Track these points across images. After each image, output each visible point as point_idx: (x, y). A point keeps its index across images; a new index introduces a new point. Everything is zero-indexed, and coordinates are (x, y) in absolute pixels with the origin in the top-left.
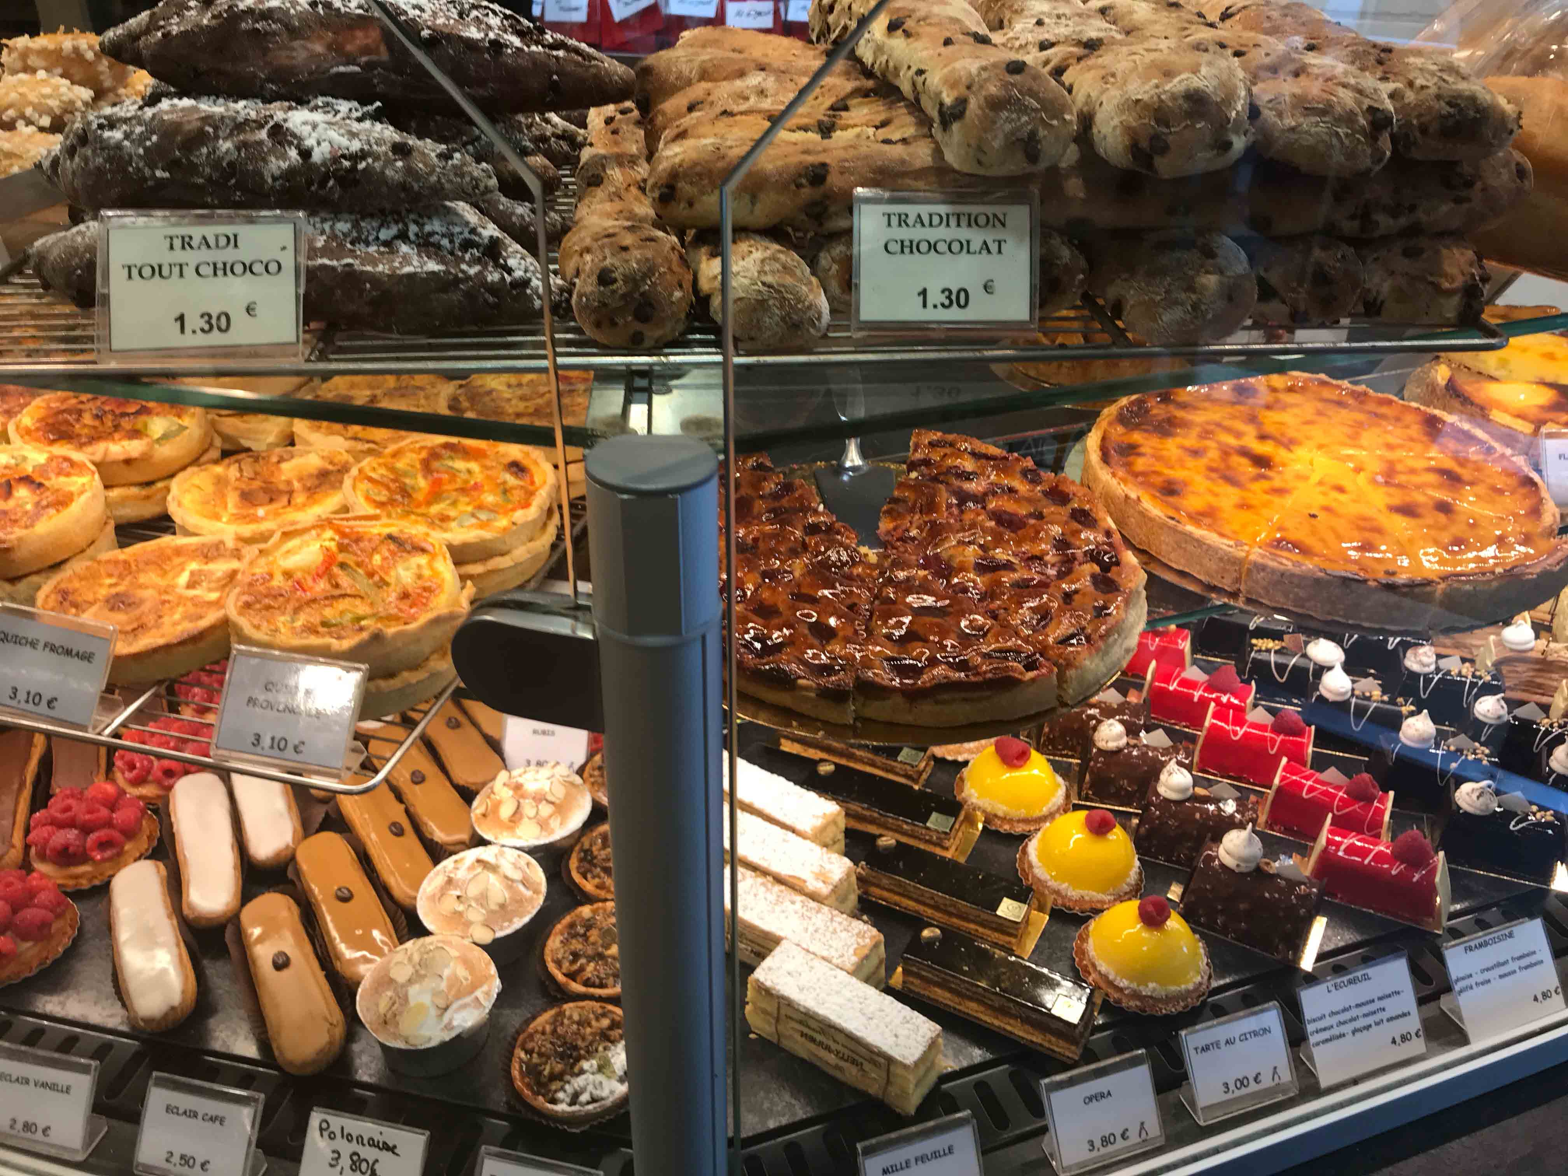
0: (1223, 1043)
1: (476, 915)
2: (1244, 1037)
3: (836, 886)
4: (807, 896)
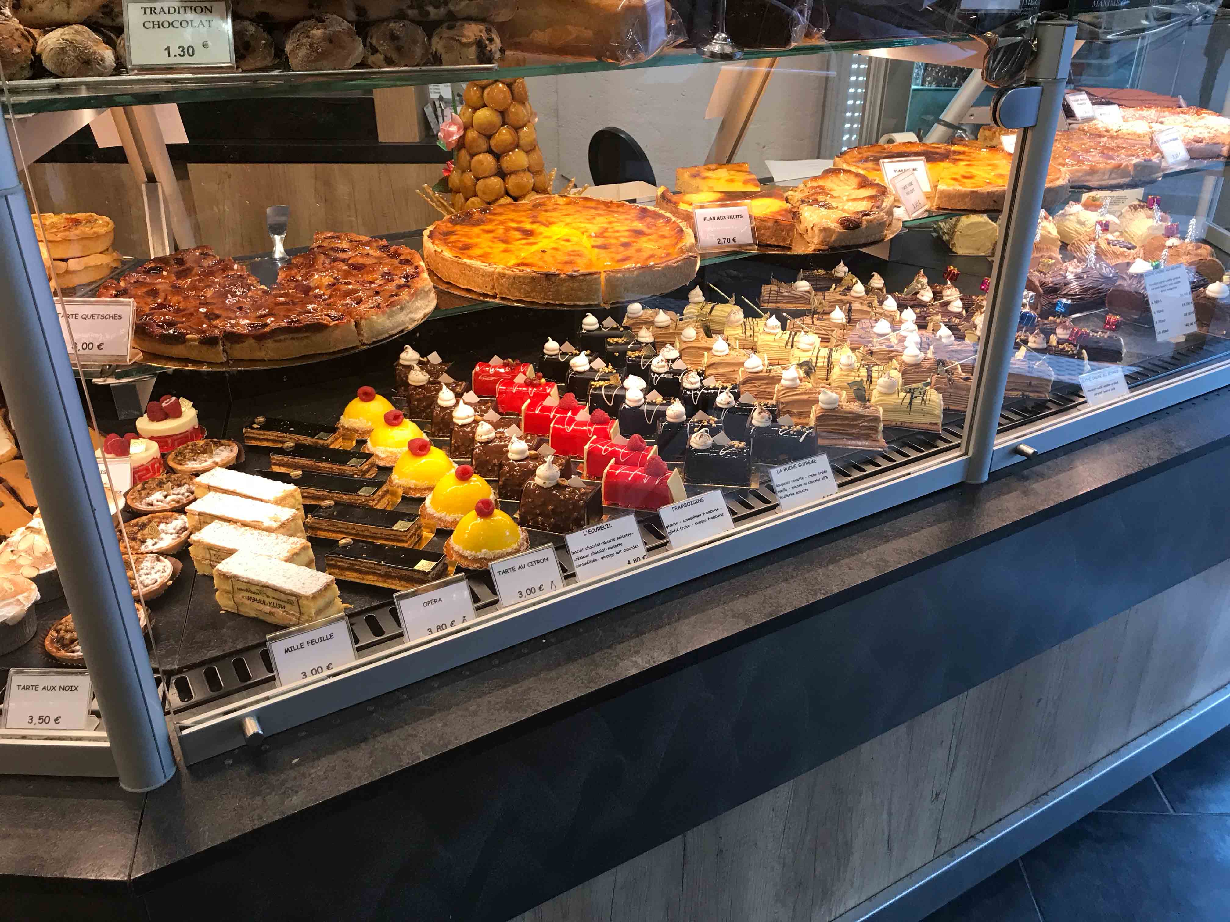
0: (517, 568)
1: (25, 561)
2: (531, 564)
3: (284, 524)
4: (263, 530)
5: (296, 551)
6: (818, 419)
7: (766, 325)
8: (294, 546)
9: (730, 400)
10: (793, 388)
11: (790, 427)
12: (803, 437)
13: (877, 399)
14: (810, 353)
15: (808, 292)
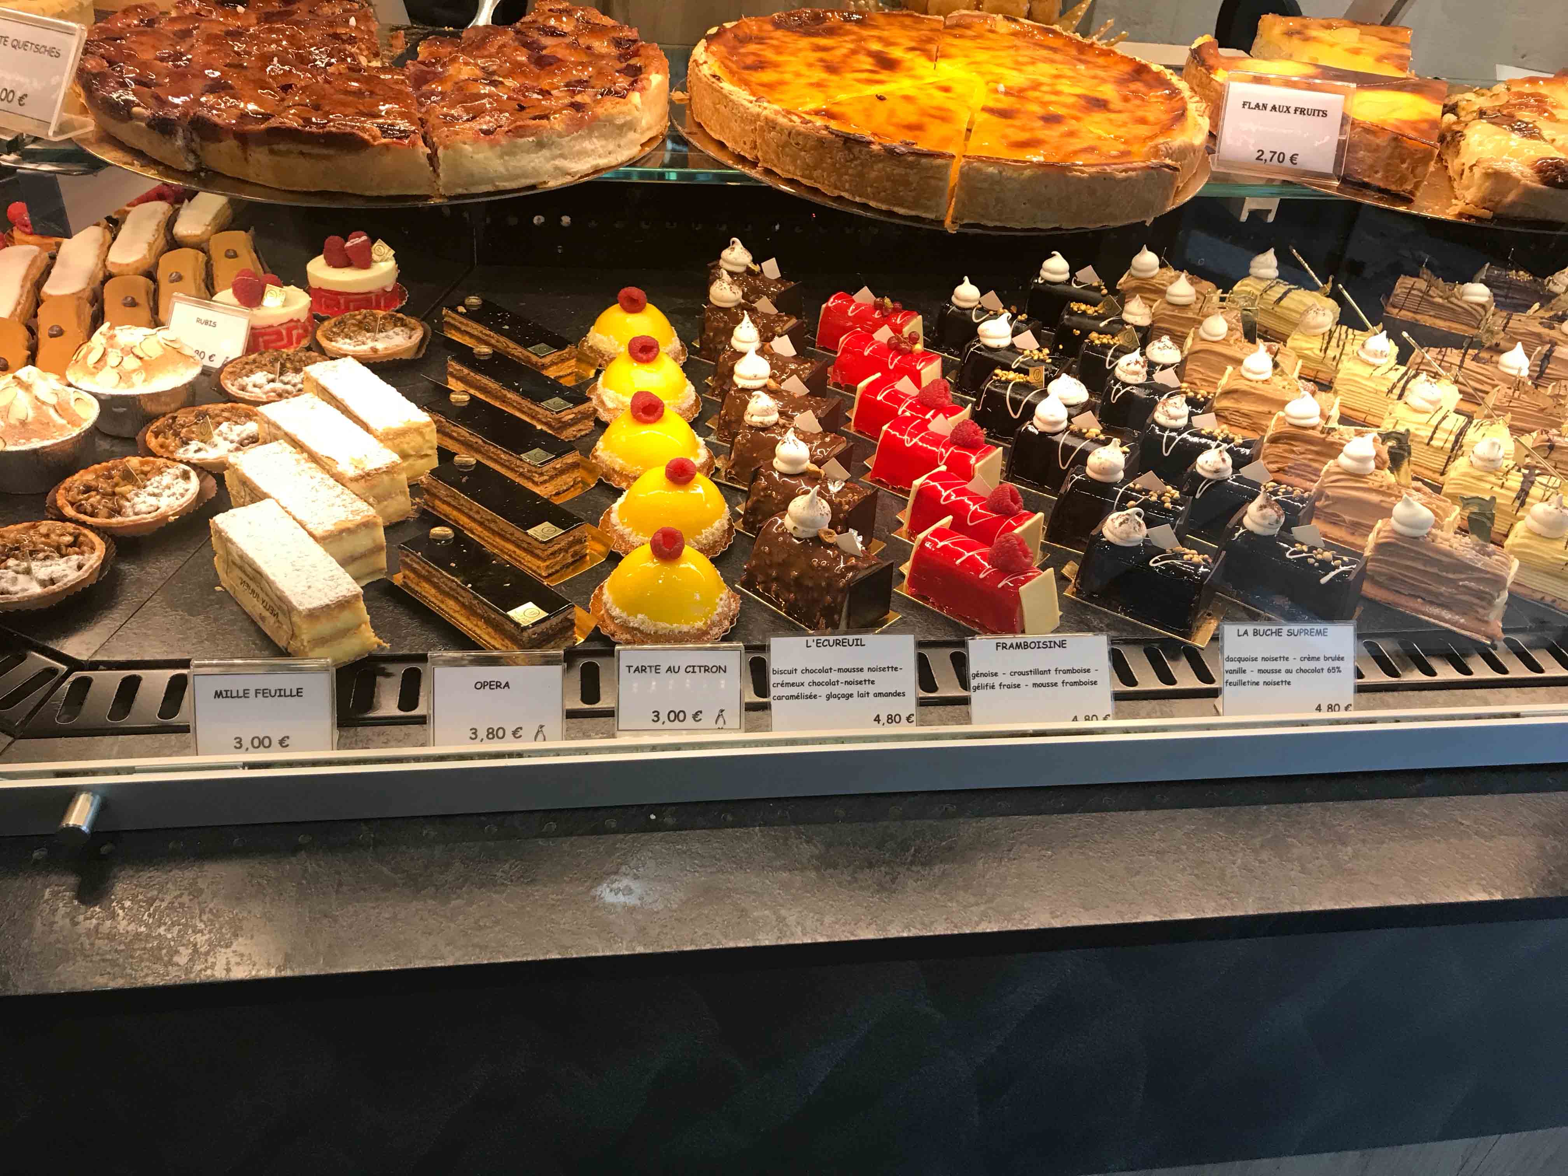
0: (663, 669)
2: (691, 669)
3: (368, 474)
4: (332, 476)
5: (350, 525)
6: (1380, 547)
7: (1363, 346)
8: (351, 517)
9: (1221, 465)
10: (1356, 476)
11: (1311, 549)
12: (1332, 574)
13: (1518, 541)
14: (1425, 418)
15: (1483, 306)
